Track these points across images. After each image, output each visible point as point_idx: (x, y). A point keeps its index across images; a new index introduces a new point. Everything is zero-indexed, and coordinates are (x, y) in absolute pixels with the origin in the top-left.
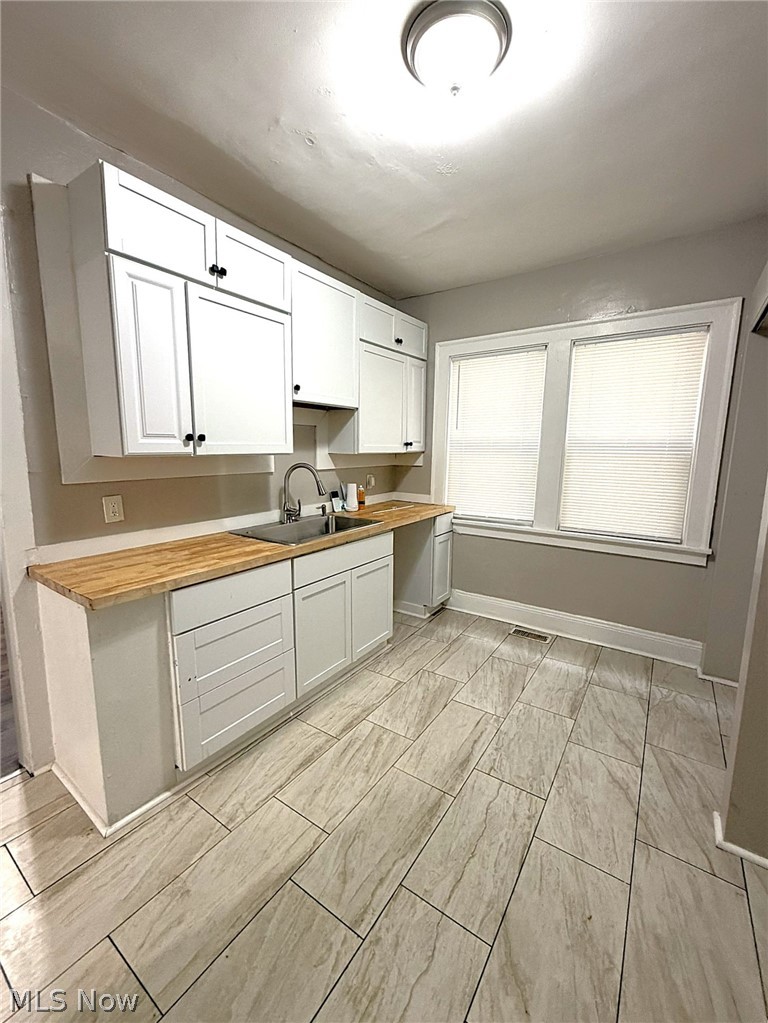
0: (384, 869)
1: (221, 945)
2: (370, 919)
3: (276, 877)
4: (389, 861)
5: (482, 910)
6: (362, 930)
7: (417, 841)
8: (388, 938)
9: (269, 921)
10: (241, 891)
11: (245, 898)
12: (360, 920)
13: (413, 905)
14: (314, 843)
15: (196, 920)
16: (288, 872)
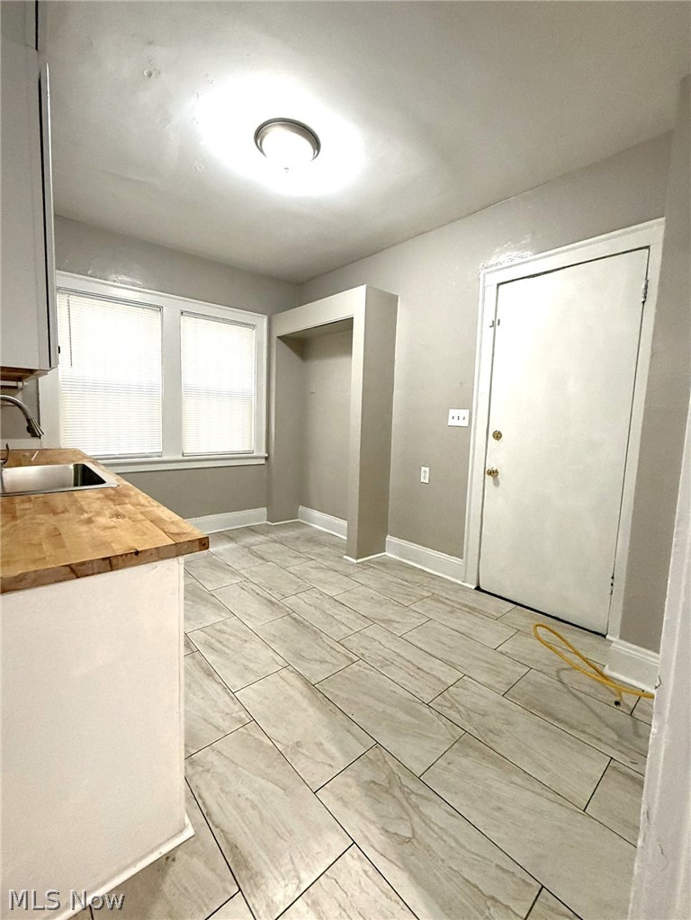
0: (326, 646)
1: (344, 718)
2: (351, 655)
3: (309, 692)
4: (322, 644)
5: (360, 621)
6: (356, 659)
7: (315, 632)
8: (362, 651)
9: (338, 696)
10: (311, 711)
11: (318, 708)
12: (351, 659)
13: (350, 640)
14: (292, 672)
15: (324, 735)
16: (309, 687)
